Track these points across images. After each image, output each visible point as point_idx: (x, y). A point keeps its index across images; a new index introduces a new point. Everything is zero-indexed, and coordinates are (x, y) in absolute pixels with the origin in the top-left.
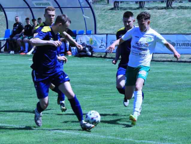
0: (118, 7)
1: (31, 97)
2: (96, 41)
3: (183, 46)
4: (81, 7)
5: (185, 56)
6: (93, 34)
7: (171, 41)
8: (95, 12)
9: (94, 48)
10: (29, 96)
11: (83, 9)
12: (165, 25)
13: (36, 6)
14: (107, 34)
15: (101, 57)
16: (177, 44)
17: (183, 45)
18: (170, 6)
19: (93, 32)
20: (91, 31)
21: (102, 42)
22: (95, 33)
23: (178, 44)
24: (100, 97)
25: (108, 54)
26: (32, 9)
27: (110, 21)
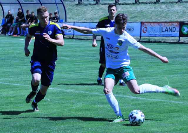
0: (81, 3)
1: (25, 66)
4: (56, 3)
8: (66, 6)
10: (24, 65)
11: (57, 4)
13: (24, 2)
14: (74, 22)
15: (70, 38)
17: (127, 30)
18: (117, 3)
19: (64, 21)
22: (66, 21)
24: (73, 65)
25: (75, 36)
26: (21, 4)
27: (76, 13)
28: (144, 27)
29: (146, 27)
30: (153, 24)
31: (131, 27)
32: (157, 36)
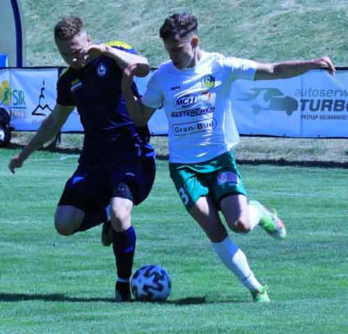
2: (20, 92)
3: (323, 109)
5: (330, 144)
6: (9, 68)
7: (282, 94)
9: (16, 117)
12: (260, 38)
16: (303, 101)
17: (324, 106)
19: (11, 61)
20: (4, 57)
21: (42, 96)
22: (20, 65)
23: (308, 104)
25: (63, 136)
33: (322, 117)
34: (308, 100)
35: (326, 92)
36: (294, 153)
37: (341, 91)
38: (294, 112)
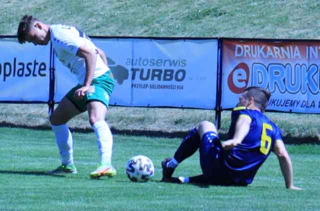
3: (153, 79)
5: (162, 113)
7: (113, 63)
16: (134, 71)
17: (154, 76)
23: (138, 73)
28: (238, 62)
29: (244, 66)
30: (276, 52)
31: (174, 63)
32: (298, 108)
33: (152, 87)
34: (138, 70)
35: (155, 62)
36: (125, 122)
37: (170, 61)
38: (125, 81)
